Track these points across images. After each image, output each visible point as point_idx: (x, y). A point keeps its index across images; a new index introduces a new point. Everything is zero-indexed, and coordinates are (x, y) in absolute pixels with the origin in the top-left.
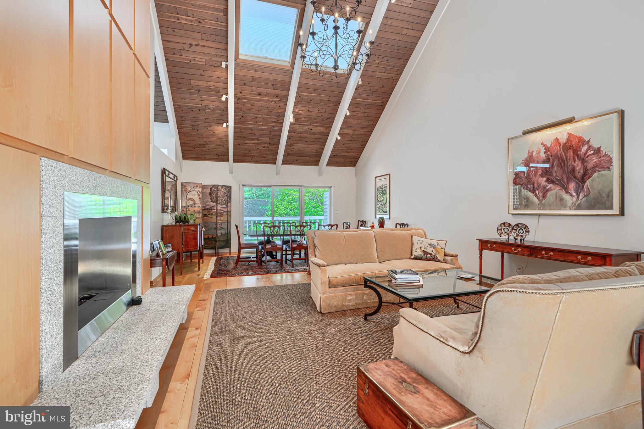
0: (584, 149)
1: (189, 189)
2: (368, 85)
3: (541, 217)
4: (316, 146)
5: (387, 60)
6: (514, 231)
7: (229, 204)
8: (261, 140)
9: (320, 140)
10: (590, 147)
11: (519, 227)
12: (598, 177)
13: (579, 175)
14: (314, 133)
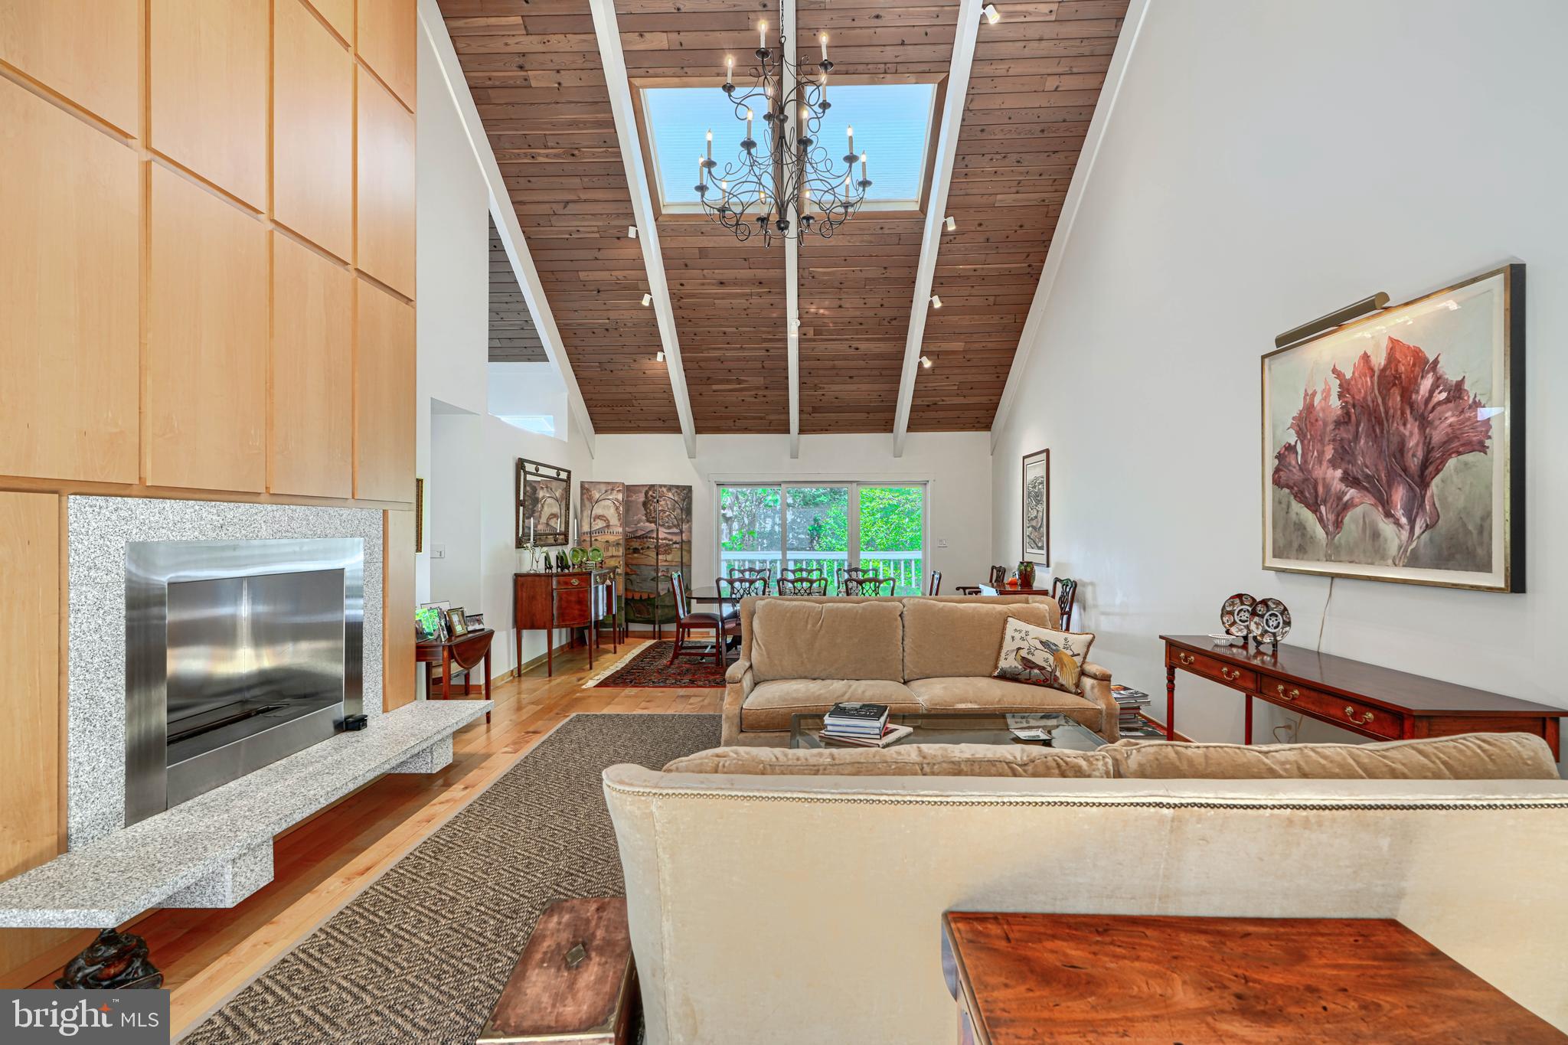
0: (1426, 384)
1: (597, 496)
2: (979, 229)
3: (1337, 581)
4: (876, 387)
5: (1018, 162)
6: (1256, 619)
7: (685, 527)
8: (746, 381)
9: (884, 372)
10: (1438, 379)
11: (1268, 608)
12: (1457, 471)
13: (1414, 463)
14: (865, 357)
